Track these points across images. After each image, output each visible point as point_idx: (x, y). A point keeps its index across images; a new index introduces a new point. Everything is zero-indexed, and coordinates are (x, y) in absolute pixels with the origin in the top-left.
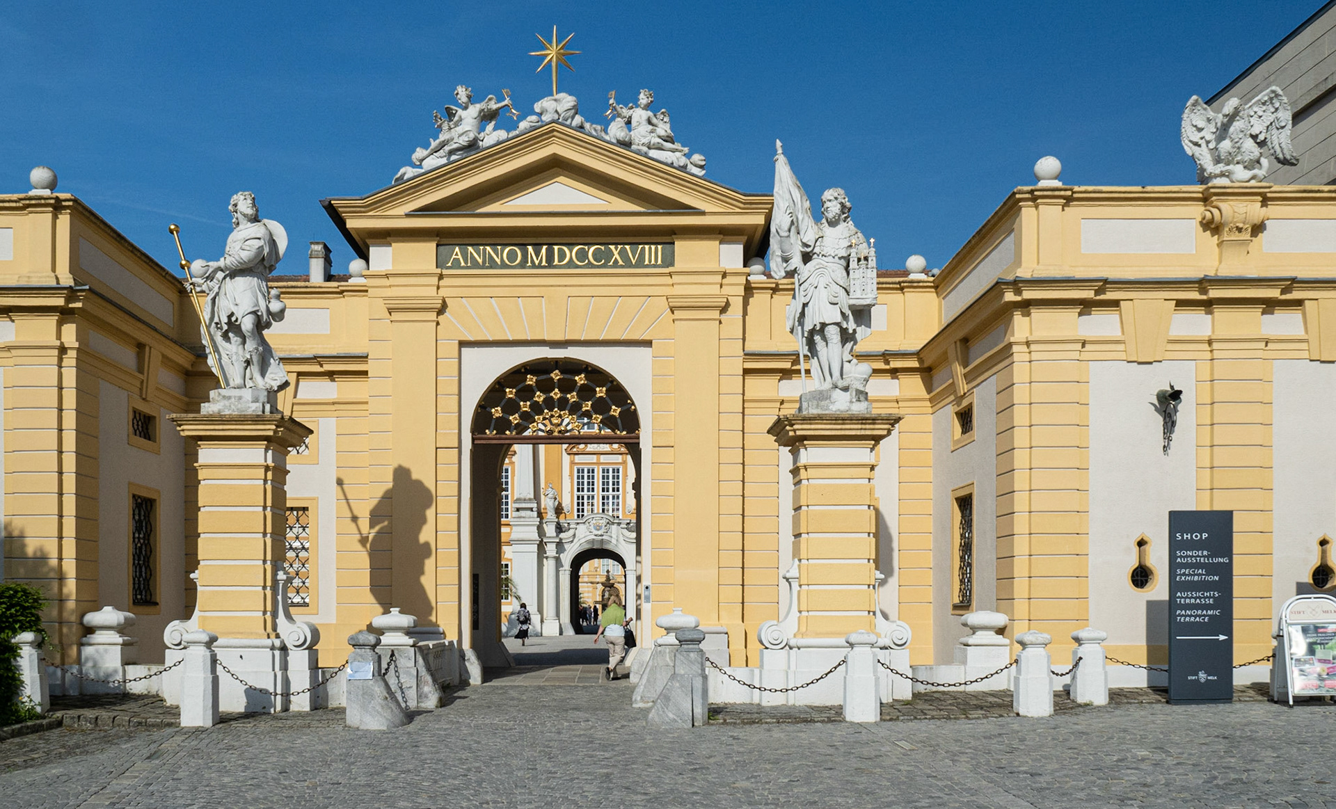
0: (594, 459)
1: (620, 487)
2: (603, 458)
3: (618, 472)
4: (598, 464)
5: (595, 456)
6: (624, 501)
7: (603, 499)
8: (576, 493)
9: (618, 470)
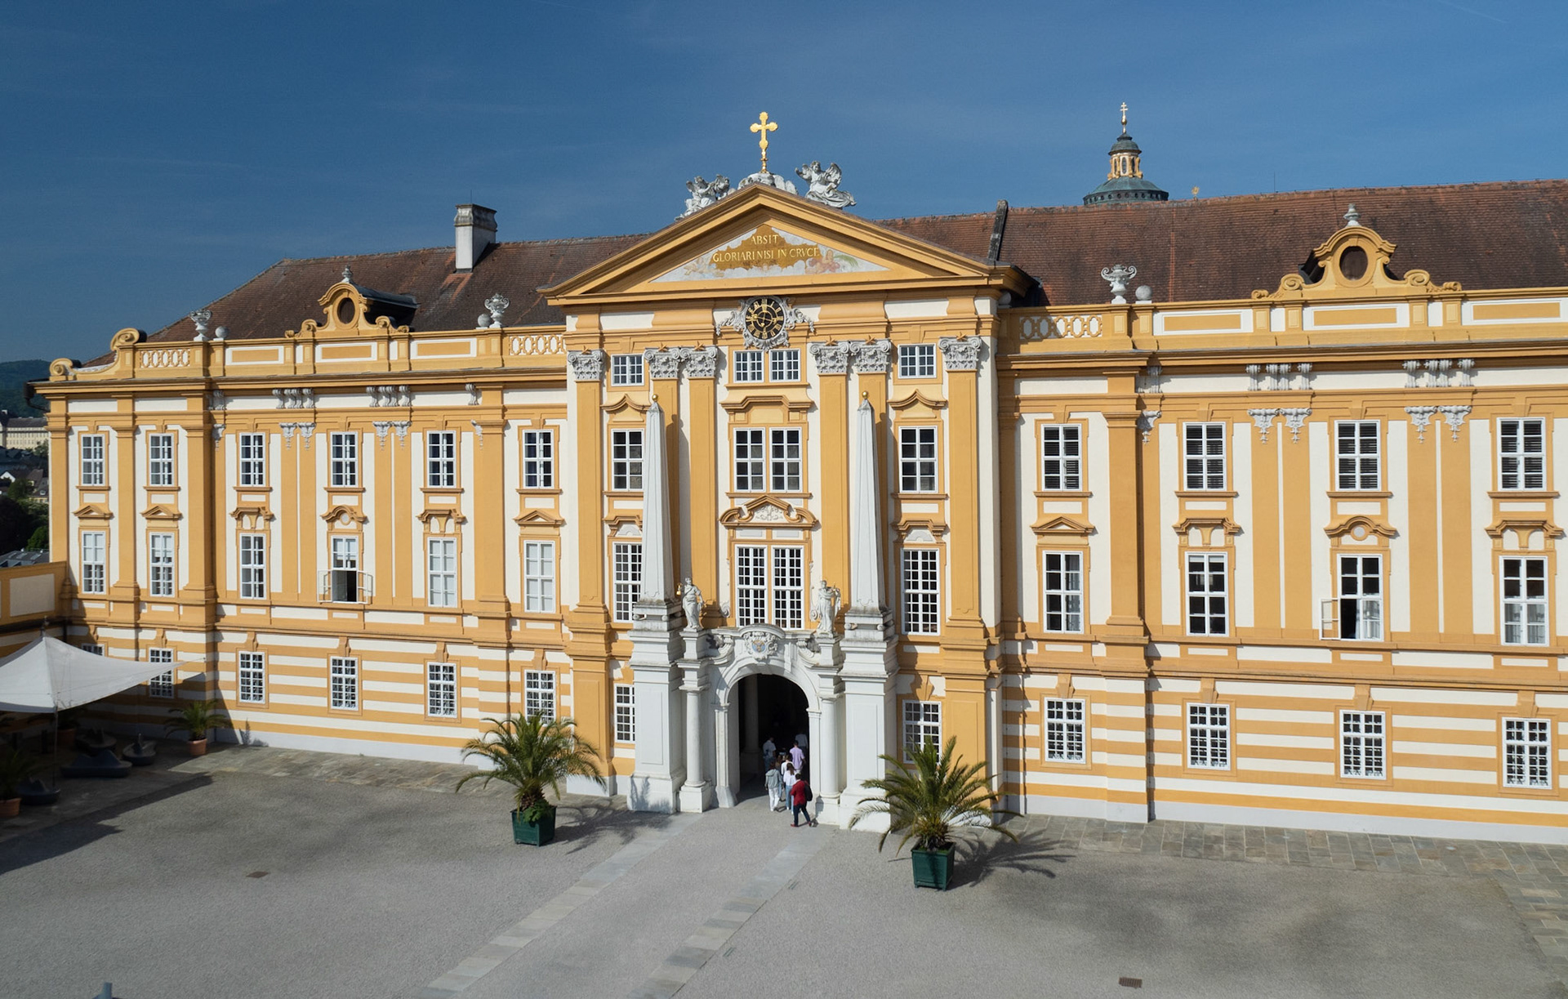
0: (763, 534)
1: (802, 577)
2: (776, 535)
3: (798, 555)
4: (770, 542)
5: (764, 531)
6: (809, 602)
7: (777, 596)
8: (738, 586)
9: (798, 552)
